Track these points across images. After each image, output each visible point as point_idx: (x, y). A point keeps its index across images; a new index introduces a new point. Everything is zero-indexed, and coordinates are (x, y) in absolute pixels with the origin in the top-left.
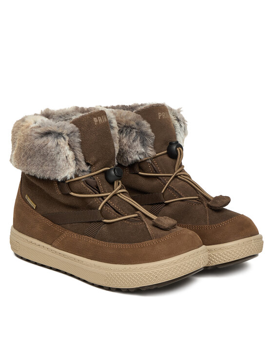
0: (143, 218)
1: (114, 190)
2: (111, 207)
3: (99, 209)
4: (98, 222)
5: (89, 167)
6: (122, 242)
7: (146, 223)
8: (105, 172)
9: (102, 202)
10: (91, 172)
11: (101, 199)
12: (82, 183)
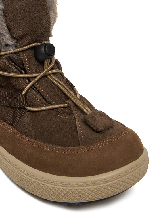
0: (74, 109)
1: (44, 70)
2: (38, 91)
3: (24, 93)
4: (21, 108)
5: (15, 41)
6: (44, 141)
7: (77, 118)
8: (34, 48)
9: (28, 84)
10: (16, 47)
11: (27, 80)
12: (5, 60)
